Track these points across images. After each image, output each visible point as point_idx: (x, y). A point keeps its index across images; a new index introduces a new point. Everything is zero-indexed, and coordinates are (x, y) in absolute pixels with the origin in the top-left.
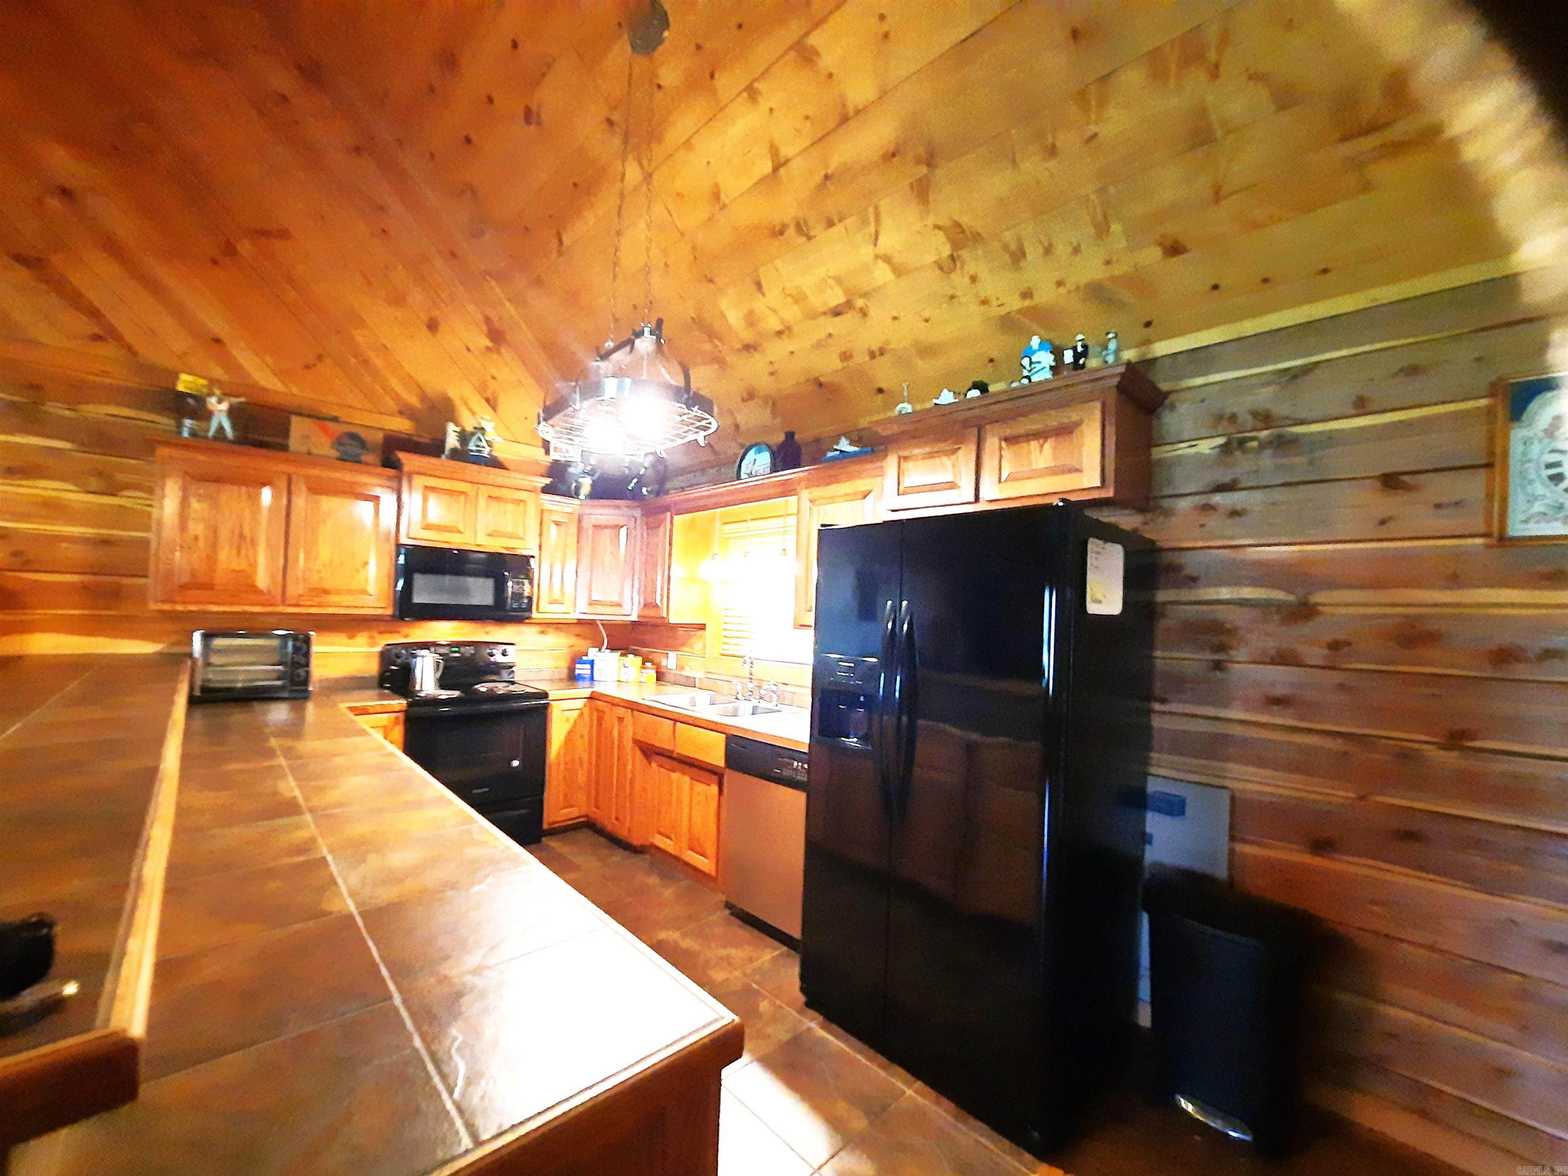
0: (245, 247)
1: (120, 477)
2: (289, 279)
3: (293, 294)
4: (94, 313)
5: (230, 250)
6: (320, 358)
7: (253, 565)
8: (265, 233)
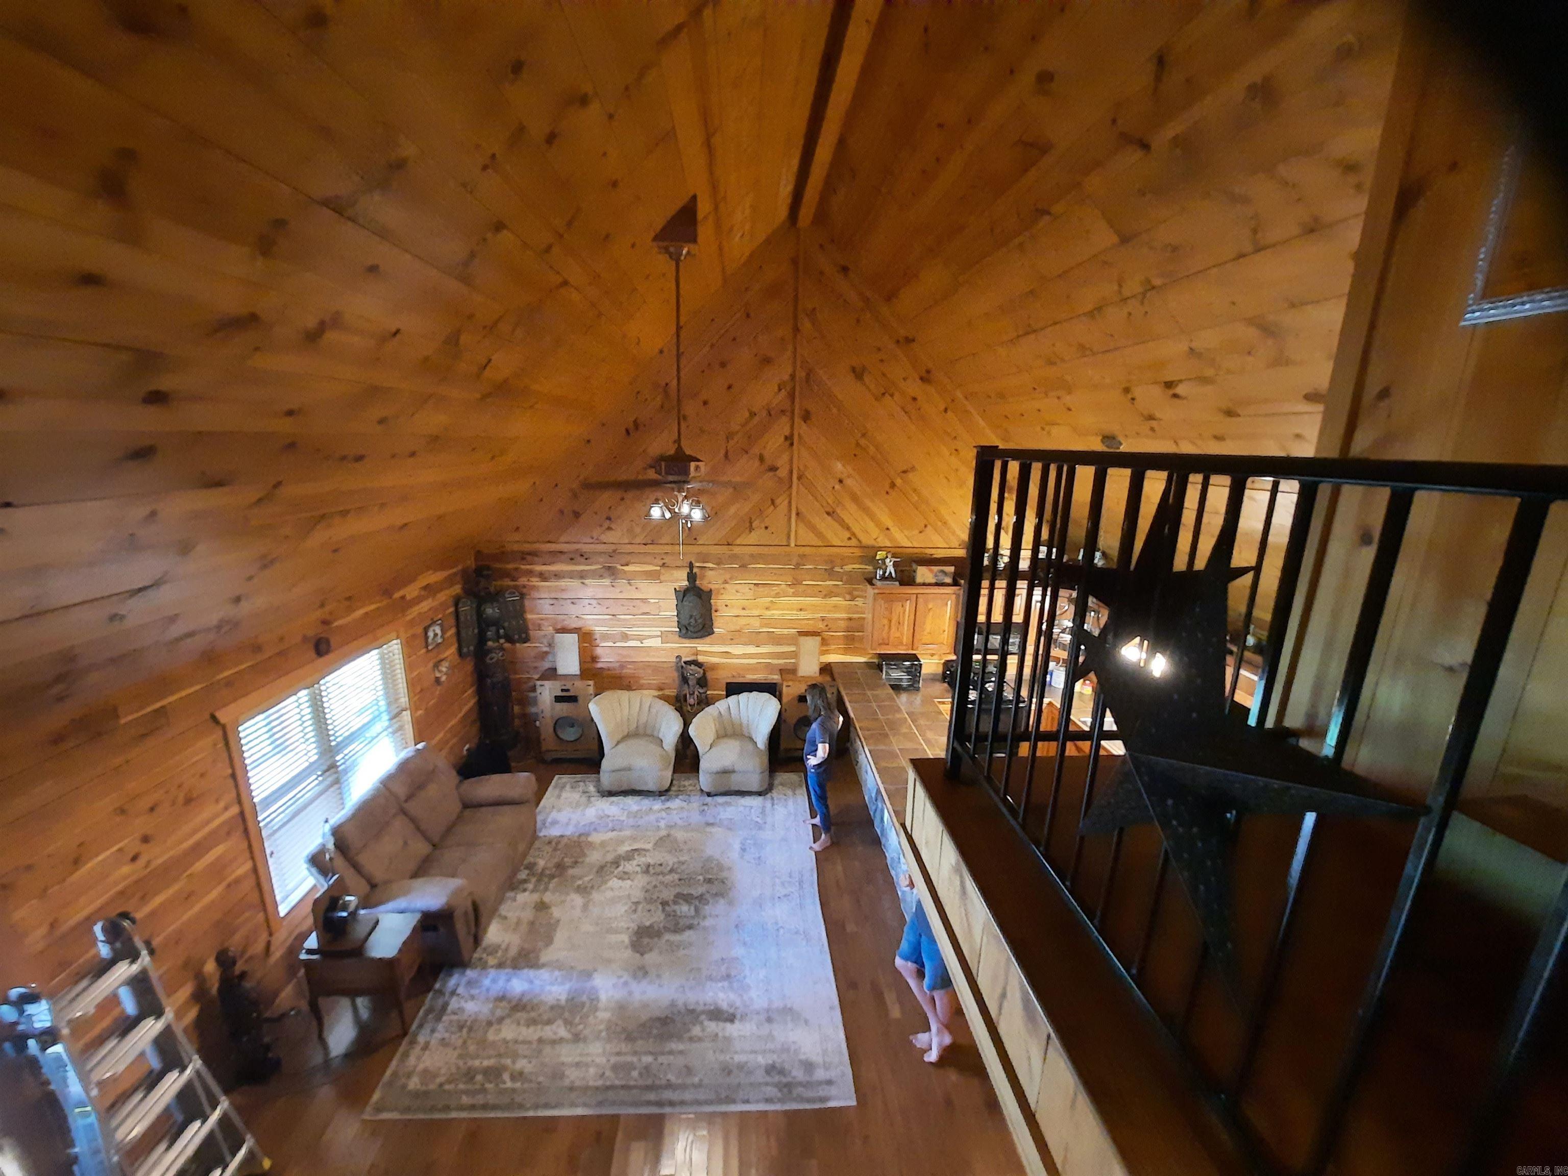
0: (898, 482)
1: (855, 593)
2: (915, 490)
3: (916, 498)
4: (848, 529)
5: (893, 485)
6: (926, 526)
7: (902, 634)
8: (904, 472)
